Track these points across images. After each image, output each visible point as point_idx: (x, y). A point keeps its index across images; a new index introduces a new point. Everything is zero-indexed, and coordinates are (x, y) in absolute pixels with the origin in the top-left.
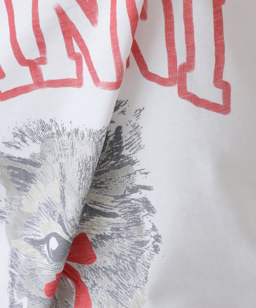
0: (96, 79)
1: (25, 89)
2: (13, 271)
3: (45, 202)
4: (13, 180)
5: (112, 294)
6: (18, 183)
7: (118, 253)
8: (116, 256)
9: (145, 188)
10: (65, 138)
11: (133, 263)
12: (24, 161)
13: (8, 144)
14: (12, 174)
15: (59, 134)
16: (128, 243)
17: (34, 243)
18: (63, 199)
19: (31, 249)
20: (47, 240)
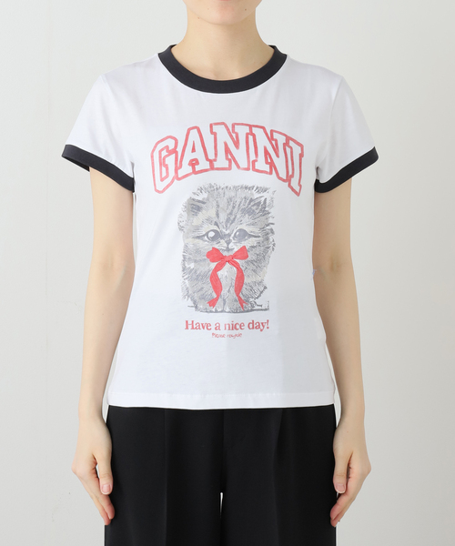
0: (238, 166)
1: (206, 170)
3: (206, 218)
4: (192, 211)
5: (254, 271)
6: (194, 212)
9: (272, 224)
10: (220, 190)
12: (199, 201)
13: (194, 193)
14: (192, 208)
15: (217, 189)
16: (262, 248)
17: (198, 237)
18: (218, 215)
19: (197, 240)
20: (207, 234)
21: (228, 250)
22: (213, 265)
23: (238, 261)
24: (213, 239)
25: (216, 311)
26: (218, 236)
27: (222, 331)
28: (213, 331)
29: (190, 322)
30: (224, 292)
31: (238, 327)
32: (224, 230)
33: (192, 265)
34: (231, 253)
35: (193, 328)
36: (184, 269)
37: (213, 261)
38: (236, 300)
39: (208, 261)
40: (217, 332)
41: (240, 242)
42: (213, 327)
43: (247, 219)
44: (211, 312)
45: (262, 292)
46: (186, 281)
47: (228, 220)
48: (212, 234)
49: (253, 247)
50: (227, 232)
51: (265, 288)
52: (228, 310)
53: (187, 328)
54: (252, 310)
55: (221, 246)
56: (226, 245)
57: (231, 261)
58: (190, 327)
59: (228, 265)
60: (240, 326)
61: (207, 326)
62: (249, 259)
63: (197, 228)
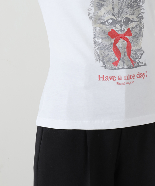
2: (95, 34)
3: (107, 11)
4: (97, 7)
6: (98, 7)
7: (136, 31)
8: (136, 33)
9: (143, 13)
11: (140, 33)
14: (98, 5)
16: (139, 28)
17: (102, 23)
18: (113, 9)
19: (101, 25)
20: (107, 21)
21: (121, 30)
22: (113, 40)
23: (128, 37)
24: (111, 24)
25: (118, 69)
26: (115, 22)
27: (123, 81)
28: (117, 81)
29: (101, 76)
30: (122, 56)
31: (132, 77)
32: (118, 19)
33: (100, 41)
34: (123, 33)
35: (103, 80)
36: (95, 43)
37: (112, 38)
38: (129, 61)
39: (110, 38)
40: (120, 81)
41: (126, 25)
42: (117, 78)
43: (130, 11)
44: (115, 69)
45: (142, 55)
46: (97, 50)
47: (119, 12)
48: (110, 21)
49: (133, 28)
50: (120, 20)
51: (144, 52)
52: (126, 67)
53: (99, 80)
54: (138, 66)
55: (117, 28)
56: (120, 28)
57: (123, 37)
58: (101, 79)
59: (121, 40)
60: (133, 77)
61: (113, 78)
62: (132, 36)
63: (101, 17)
